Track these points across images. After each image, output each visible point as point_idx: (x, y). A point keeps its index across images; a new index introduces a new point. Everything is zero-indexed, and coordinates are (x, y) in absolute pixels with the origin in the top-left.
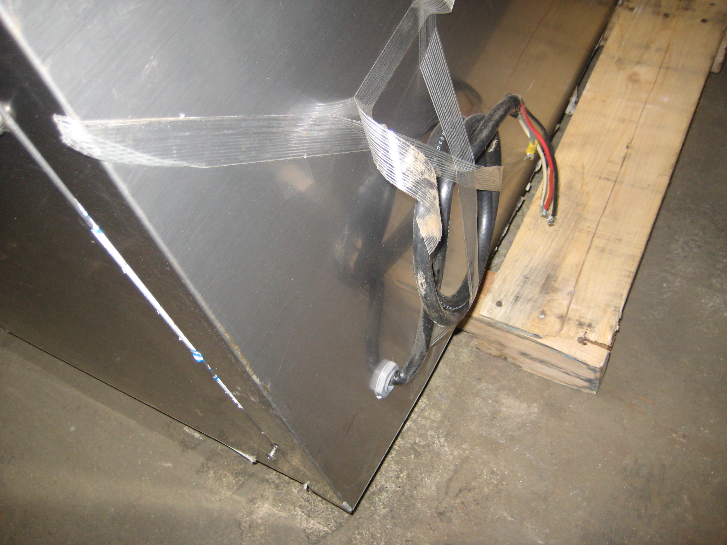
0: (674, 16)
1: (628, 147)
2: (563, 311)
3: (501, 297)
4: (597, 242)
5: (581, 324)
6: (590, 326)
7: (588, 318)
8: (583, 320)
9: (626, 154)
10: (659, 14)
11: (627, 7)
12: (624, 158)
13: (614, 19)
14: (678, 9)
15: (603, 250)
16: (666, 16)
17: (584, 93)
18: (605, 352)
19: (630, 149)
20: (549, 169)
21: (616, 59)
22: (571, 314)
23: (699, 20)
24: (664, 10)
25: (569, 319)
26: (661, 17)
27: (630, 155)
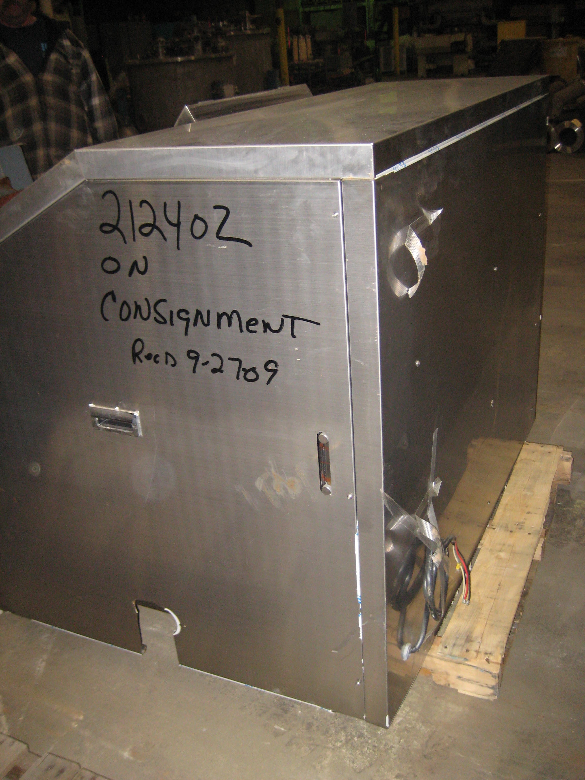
0: (515, 532)
1: (499, 585)
2: (477, 649)
3: (447, 645)
4: (489, 622)
5: (486, 654)
6: (490, 654)
7: (489, 650)
8: (487, 652)
9: (499, 588)
10: (508, 531)
11: (491, 528)
12: (498, 589)
13: (486, 533)
14: (516, 528)
15: (492, 625)
16: (511, 532)
17: (475, 563)
18: (499, 667)
19: (500, 586)
20: (466, 585)
21: (489, 549)
22: (481, 650)
23: (527, 534)
24: (510, 529)
25: (480, 652)
26: (509, 533)
27: (501, 588)
